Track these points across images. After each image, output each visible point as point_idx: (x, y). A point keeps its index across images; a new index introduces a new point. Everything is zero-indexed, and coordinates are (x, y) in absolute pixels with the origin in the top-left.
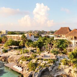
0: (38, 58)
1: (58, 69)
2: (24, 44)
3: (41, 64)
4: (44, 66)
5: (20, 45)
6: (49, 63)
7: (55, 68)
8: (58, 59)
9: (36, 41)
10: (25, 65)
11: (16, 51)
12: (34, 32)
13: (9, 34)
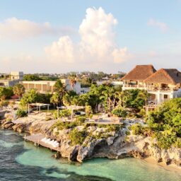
0: (89, 123)
1: (124, 142)
2: (60, 99)
4: (99, 136)
5: (51, 101)
6: (108, 131)
7: (119, 141)
8: (124, 124)
9: (85, 94)
10: (64, 137)
11: (45, 113)
13: (27, 80)
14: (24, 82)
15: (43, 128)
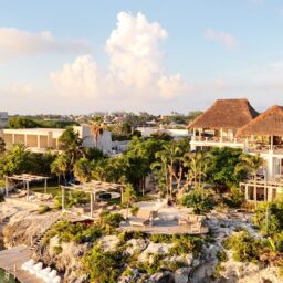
0: (129, 229)
1: (213, 278)
2: (70, 166)
3: (143, 258)
4: (155, 267)
5: (53, 171)
6: (176, 251)
8: (211, 233)
9: (120, 156)
11: (39, 195)
12: (110, 119)
13: (13, 127)
14: (6, 131)
15: (30, 231)
